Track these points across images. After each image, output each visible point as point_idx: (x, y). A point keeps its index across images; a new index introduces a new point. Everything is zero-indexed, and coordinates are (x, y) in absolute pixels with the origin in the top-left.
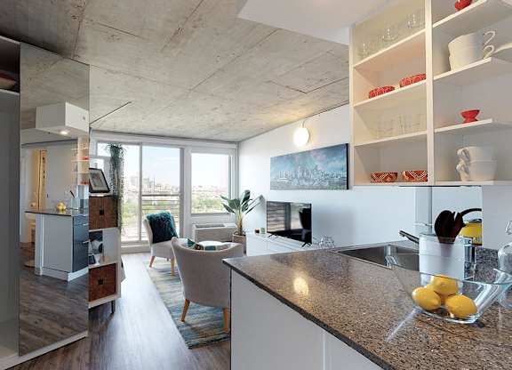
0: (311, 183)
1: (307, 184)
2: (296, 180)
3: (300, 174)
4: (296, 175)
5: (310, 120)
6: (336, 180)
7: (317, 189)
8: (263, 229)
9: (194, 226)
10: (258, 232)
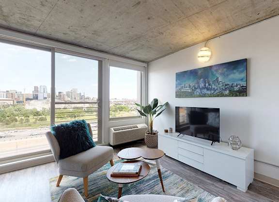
0: (213, 92)
1: (209, 92)
2: (198, 90)
3: (202, 85)
4: (199, 86)
5: (212, 42)
6: (236, 89)
7: (218, 96)
8: (171, 129)
9: (112, 129)
10: (166, 131)
